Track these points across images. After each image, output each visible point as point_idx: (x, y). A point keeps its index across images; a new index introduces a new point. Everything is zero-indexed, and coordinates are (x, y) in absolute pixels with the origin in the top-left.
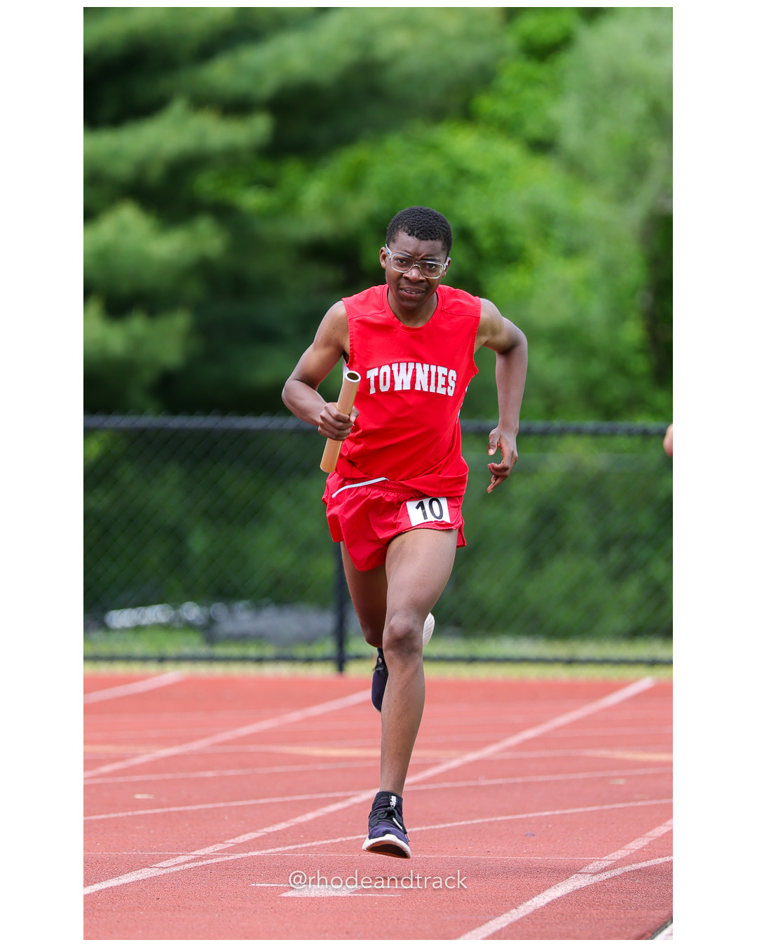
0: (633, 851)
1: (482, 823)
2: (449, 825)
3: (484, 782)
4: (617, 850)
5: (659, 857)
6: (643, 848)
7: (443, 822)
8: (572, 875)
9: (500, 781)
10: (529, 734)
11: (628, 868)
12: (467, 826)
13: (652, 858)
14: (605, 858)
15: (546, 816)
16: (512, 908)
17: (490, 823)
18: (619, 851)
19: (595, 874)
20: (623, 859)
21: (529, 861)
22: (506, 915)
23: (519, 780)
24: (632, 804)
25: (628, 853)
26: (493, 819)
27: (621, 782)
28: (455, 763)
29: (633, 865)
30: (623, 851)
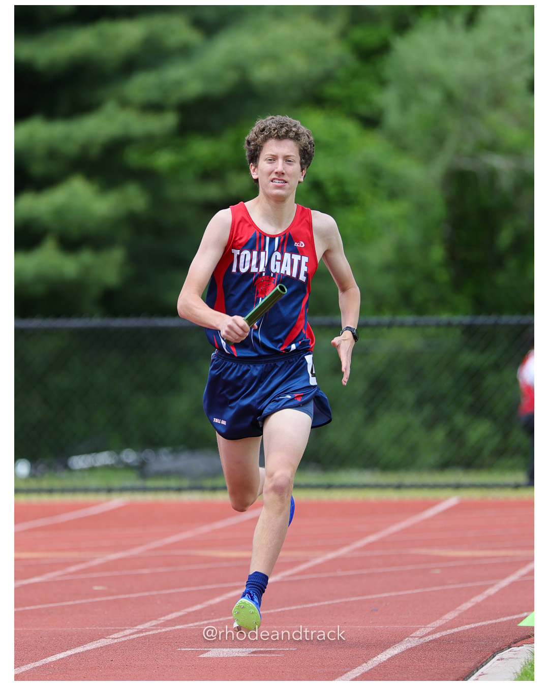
0: (448, 621)
1: (341, 603)
2: (316, 604)
3: (340, 573)
4: (437, 619)
5: (467, 624)
6: (455, 618)
7: (312, 602)
8: (405, 638)
9: (351, 572)
10: (371, 538)
11: (444, 633)
12: (329, 605)
13: (462, 625)
14: (428, 626)
15: (385, 597)
16: (363, 663)
17: (346, 603)
18: (438, 621)
19: (421, 637)
20: (440, 627)
21: (374, 629)
22: (359, 668)
23: (365, 571)
24: (446, 587)
25: (444, 622)
26: (347, 600)
27: (438, 571)
28: (319, 560)
29: (448, 631)
30: (441, 621)
